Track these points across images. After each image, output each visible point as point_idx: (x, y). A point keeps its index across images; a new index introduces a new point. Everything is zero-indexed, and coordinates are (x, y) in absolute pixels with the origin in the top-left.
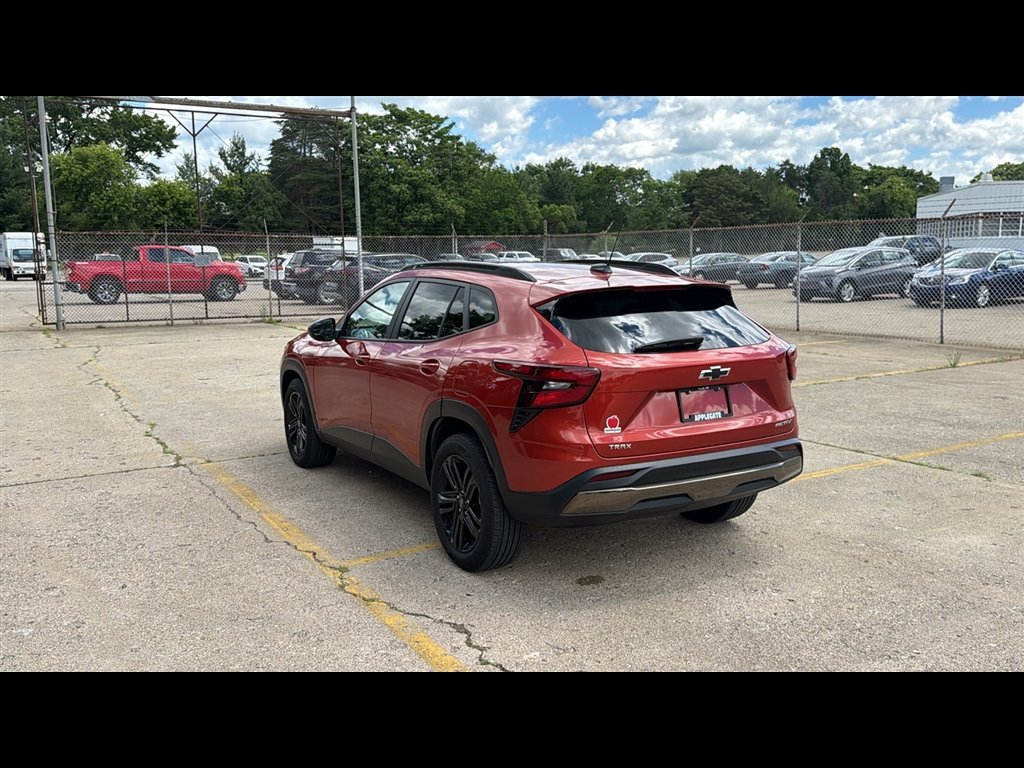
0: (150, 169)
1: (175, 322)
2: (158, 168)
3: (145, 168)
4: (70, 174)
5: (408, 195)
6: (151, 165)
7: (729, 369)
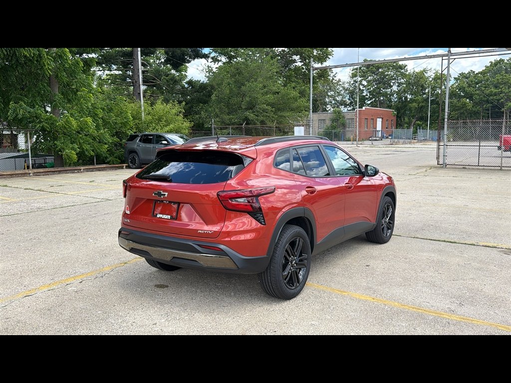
1: (503, 168)
7: (166, 194)
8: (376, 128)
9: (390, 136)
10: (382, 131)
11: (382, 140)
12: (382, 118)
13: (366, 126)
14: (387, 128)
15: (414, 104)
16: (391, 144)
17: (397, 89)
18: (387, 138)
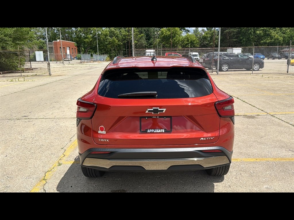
0: (187, 31)
2: (189, 31)
3: (186, 31)
4: (166, 34)
5: (262, 34)
6: (187, 30)
7: (165, 110)
8: (66, 53)
9: (75, 58)
10: (70, 55)
11: (72, 60)
12: (69, 47)
13: (61, 52)
14: (73, 53)
15: (87, 40)
16: (81, 63)
17: (75, 30)
18: (74, 59)
